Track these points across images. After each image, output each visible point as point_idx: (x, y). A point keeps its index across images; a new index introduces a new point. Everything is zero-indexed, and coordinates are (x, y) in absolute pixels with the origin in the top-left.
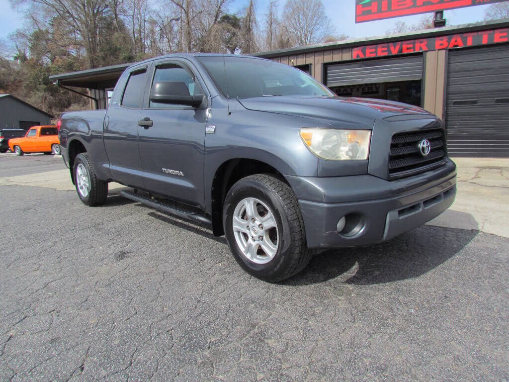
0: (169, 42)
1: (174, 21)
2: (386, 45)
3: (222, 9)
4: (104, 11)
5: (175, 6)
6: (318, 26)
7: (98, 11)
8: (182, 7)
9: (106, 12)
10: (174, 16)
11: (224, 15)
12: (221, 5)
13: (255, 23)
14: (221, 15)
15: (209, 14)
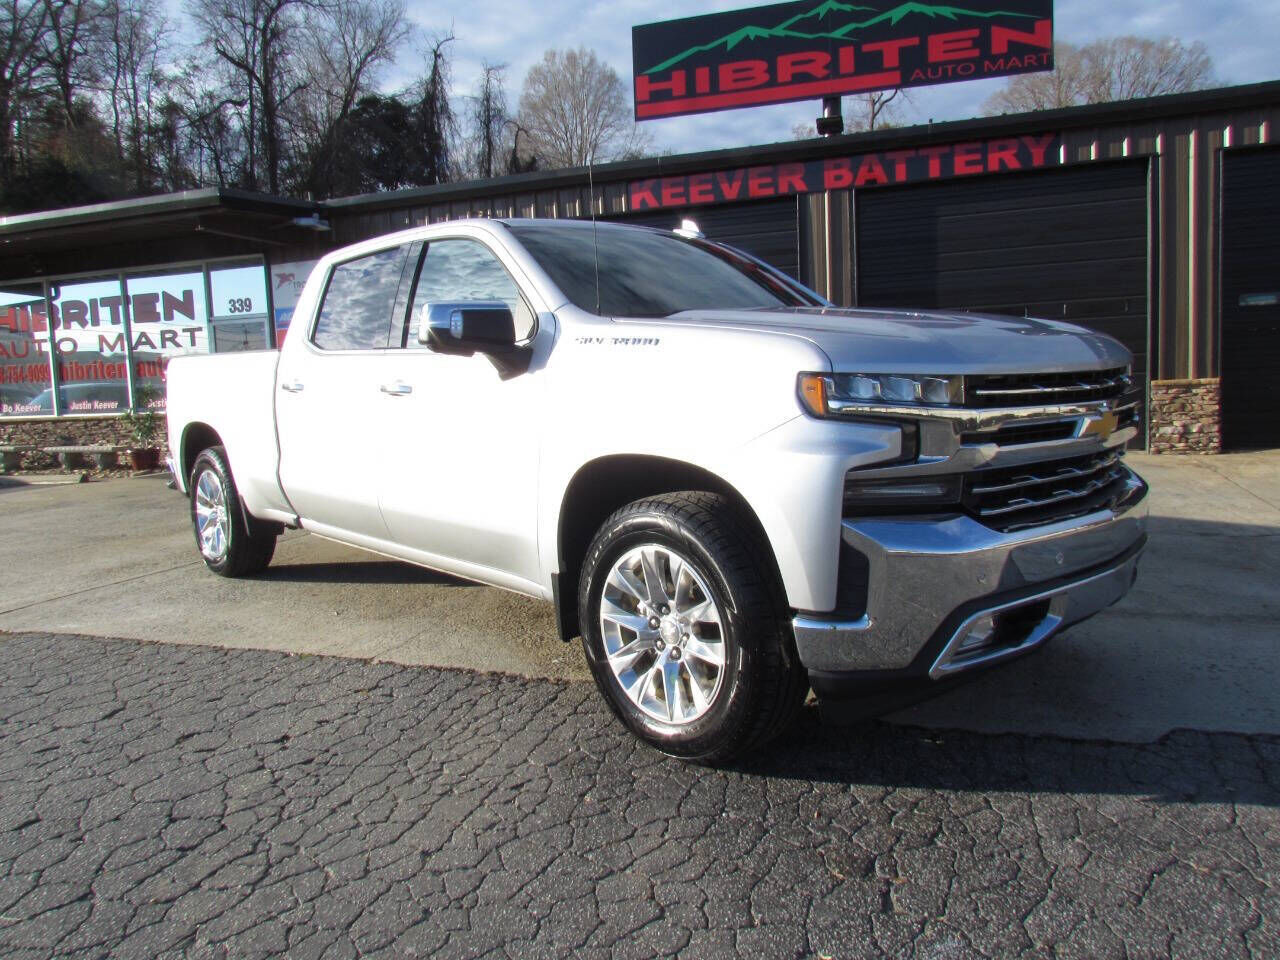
0: (217, 159)
1: (230, 105)
2: (709, 176)
3: (363, 80)
4: (34, 74)
5: (233, 69)
6: (610, 131)
7: (14, 73)
8: (251, 73)
9: (38, 77)
10: (228, 92)
11: (366, 95)
12: (359, 71)
13: (449, 118)
14: (359, 96)
15: (329, 93)
